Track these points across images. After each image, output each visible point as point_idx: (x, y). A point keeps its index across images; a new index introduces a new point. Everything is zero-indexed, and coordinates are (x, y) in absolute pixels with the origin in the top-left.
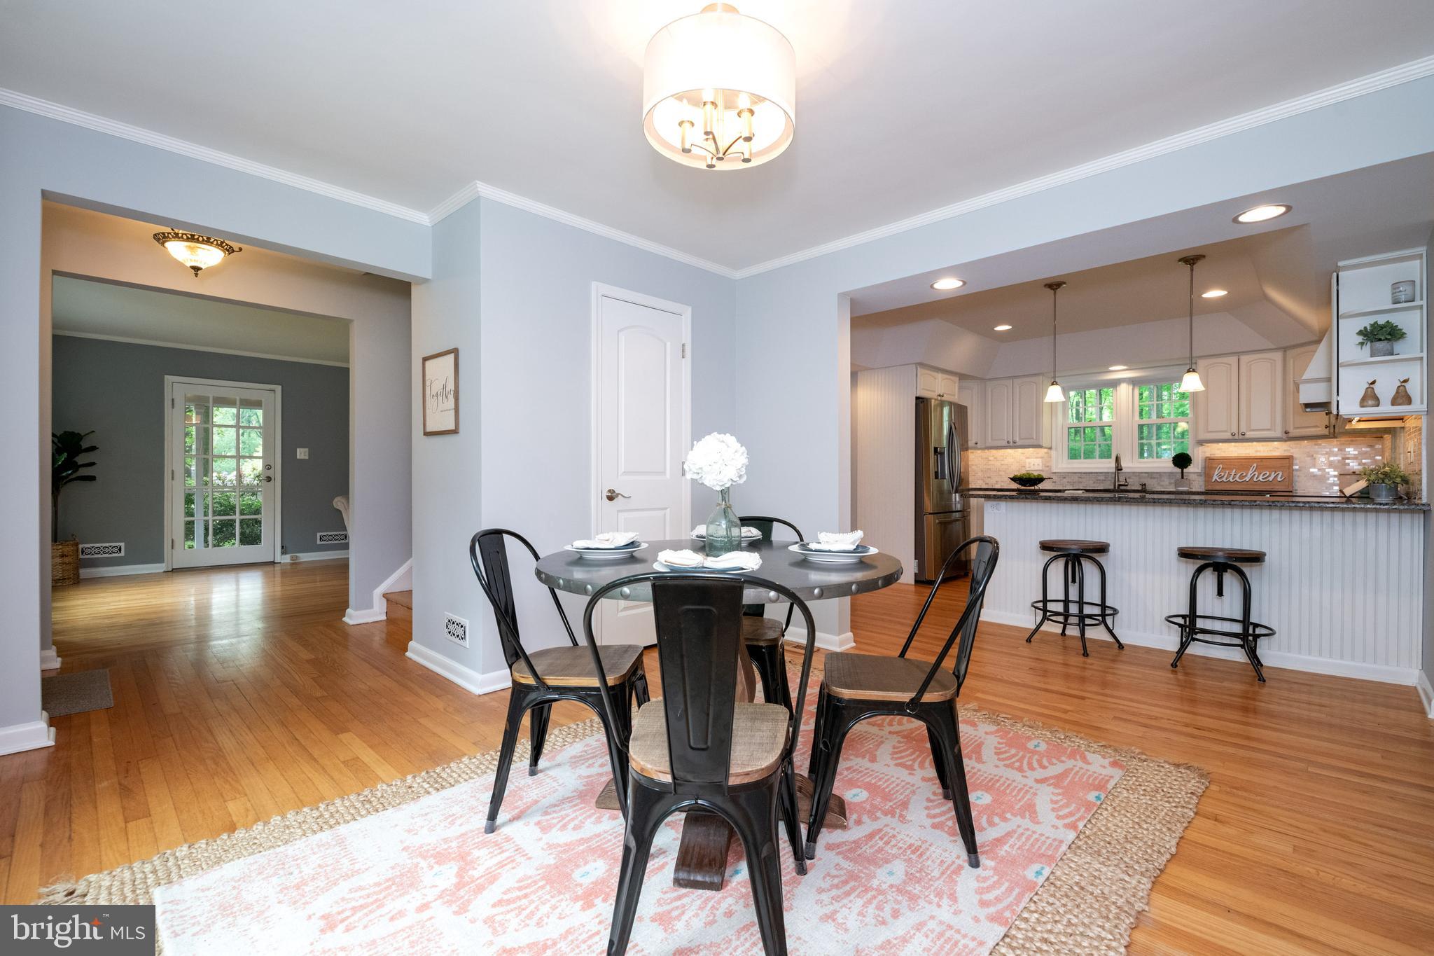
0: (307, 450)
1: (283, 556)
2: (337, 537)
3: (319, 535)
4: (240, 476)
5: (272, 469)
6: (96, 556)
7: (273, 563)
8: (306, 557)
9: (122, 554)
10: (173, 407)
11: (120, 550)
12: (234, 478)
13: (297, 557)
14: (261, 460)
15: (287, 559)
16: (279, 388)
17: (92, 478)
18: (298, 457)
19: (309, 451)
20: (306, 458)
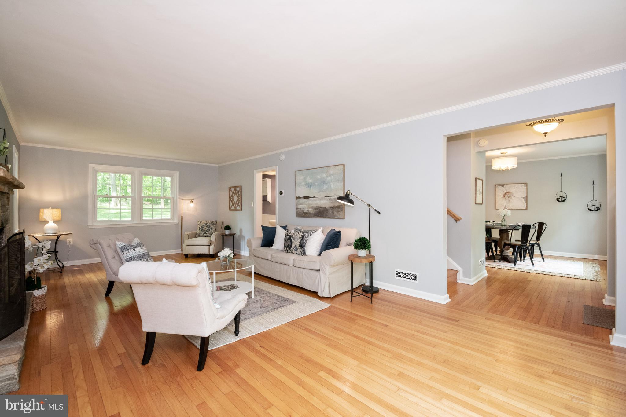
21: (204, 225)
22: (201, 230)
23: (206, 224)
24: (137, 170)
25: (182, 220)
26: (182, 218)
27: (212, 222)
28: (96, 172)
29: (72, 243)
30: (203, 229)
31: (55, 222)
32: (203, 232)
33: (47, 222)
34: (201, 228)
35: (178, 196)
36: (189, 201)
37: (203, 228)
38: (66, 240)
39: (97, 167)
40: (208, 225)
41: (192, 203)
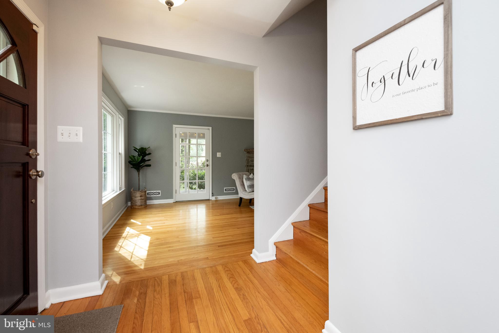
0: (220, 153)
1: (213, 197)
2: (231, 190)
3: (225, 188)
4: (198, 163)
5: (209, 161)
6: (152, 196)
7: (209, 200)
8: (221, 198)
9: (160, 195)
10: (176, 137)
11: (159, 193)
12: (196, 164)
13: (217, 197)
14: (205, 158)
15: (213, 198)
16: (211, 128)
17: (149, 166)
18: (217, 156)
19: (221, 154)
20: (220, 156)
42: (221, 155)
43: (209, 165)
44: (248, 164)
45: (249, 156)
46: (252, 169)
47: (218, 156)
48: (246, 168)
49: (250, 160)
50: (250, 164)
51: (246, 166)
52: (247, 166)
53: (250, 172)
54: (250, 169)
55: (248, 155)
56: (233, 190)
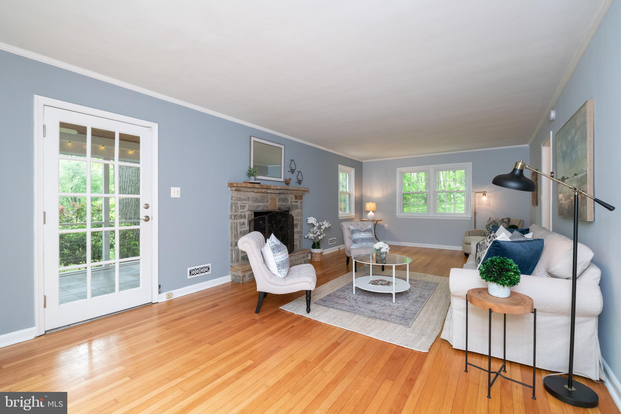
0: (179, 189)
1: (160, 295)
2: (202, 270)
3: (189, 269)
5: (150, 207)
7: (151, 304)
13: (172, 294)
15: (162, 298)
16: (157, 126)
19: (181, 191)
20: (179, 196)
21: (492, 223)
22: (487, 229)
23: (495, 221)
24: (431, 167)
25: (475, 215)
26: (475, 213)
27: (503, 220)
28: (402, 174)
29: (387, 228)
30: (489, 227)
31: (373, 212)
32: (488, 231)
33: (369, 212)
34: (488, 226)
35: (472, 189)
36: (482, 194)
37: (490, 225)
38: (384, 225)
39: (402, 169)
40: (496, 223)
41: (484, 196)
42: (179, 193)
43: (151, 218)
44: (235, 214)
45: (238, 197)
46: (244, 222)
47: (173, 195)
48: (230, 221)
49: (239, 205)
50: (239, 214)
51: (231, 218)
52: (235, 216)
53: (240, 228)
54: (240, 223)
55: (236, 194)
56: (206, 269)
